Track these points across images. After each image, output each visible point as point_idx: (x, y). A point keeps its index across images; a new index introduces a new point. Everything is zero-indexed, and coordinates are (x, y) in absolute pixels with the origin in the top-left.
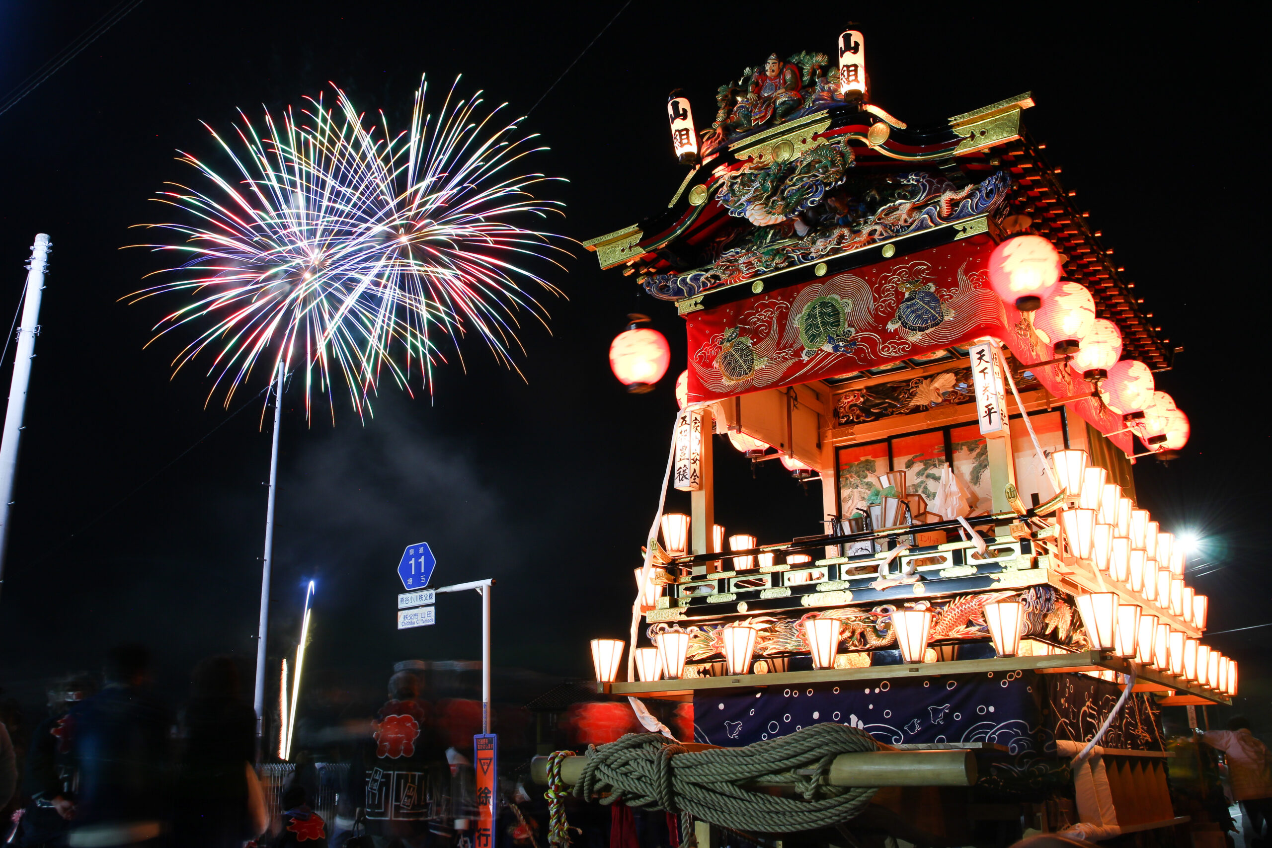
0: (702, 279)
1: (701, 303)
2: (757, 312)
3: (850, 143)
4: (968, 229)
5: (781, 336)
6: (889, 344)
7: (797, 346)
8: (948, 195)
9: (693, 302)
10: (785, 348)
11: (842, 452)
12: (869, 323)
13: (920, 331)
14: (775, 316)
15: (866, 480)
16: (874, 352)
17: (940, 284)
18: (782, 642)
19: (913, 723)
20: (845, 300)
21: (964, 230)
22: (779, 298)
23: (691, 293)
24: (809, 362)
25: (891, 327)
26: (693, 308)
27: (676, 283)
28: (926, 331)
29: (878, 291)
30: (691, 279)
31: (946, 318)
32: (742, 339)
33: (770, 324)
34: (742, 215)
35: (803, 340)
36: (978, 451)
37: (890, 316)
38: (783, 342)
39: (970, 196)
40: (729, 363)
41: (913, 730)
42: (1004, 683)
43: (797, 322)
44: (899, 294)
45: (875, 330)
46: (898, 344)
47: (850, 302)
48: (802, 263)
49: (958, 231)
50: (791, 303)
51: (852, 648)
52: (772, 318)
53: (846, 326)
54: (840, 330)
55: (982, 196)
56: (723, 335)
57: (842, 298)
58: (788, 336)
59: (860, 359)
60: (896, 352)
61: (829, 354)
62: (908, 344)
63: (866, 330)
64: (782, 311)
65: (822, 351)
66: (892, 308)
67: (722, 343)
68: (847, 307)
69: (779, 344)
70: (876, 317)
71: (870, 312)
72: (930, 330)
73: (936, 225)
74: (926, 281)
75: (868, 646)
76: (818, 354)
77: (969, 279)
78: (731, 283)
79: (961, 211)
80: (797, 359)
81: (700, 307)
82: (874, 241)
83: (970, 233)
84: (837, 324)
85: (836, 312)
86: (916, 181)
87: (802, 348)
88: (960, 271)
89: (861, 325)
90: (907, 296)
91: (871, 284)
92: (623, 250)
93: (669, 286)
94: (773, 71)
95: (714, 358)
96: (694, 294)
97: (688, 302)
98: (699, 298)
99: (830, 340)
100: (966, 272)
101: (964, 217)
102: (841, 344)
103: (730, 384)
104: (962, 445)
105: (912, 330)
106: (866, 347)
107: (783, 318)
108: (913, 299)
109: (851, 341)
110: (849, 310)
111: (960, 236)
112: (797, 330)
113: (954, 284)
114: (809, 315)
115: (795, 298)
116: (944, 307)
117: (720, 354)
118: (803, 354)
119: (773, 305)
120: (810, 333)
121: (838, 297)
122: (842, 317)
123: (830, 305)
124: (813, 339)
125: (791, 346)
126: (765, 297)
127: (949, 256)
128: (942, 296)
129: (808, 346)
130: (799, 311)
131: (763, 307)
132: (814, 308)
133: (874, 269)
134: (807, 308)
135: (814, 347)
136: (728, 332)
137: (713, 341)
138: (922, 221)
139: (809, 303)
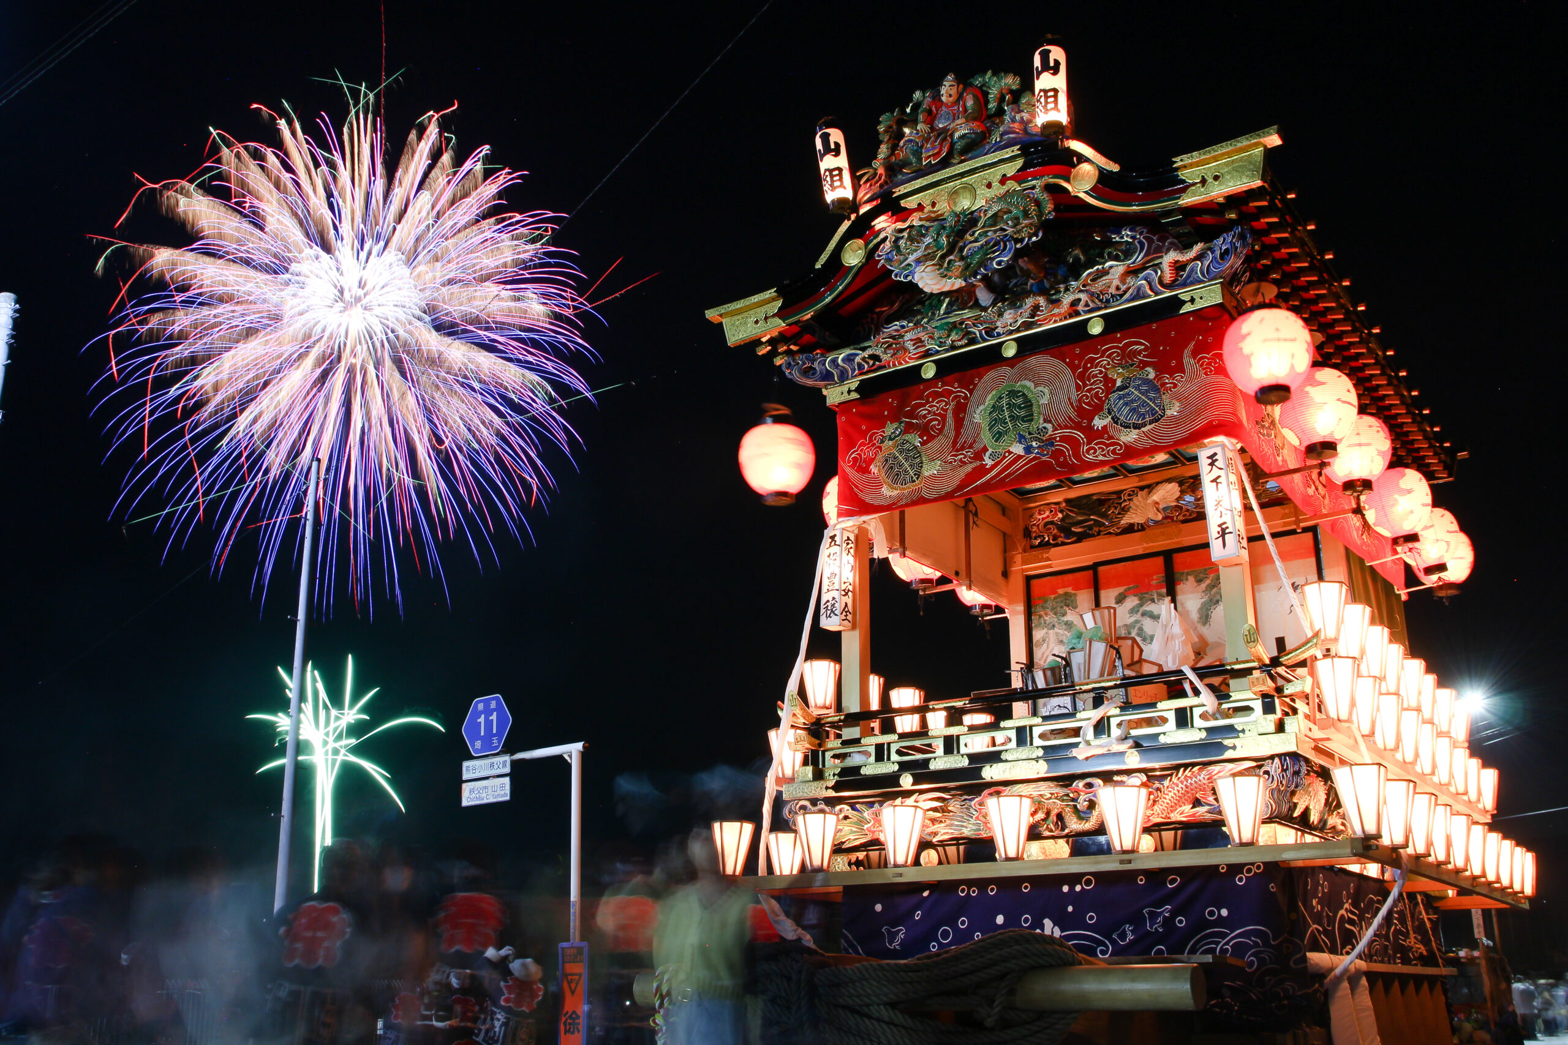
0: (858, 359)
1: (856, 390)
2: (928, 402)
3: (1048, 188)
4: (1197, 299)
5: (958, 433)
6: (1096, 444)
7: (978, 446)
8: (1172, 256)
9: (845, 388)
10: (963, 448)
11: (1034, 582)
12: (1070, 418)
13: (1135, 428)
14: (951, 407)
15: (1065, 619)
16: (1077, 455)
17: (1163, 368)
18: (957, 825)
19: (1124, 931)
20: (1040, 388)
21: (1192, 300)
22: (956, 385)
23: (843, 377)
24: (993, 467)
25: (1098, 423)
26: (846, 397)
27: (824, 364)
28: (1143, 429)
29: (1081, 377)
30: (843, 360)
31: (1169, 413)
32: (908, 437)
33: (944, 417)
34: (909, 278)
35: (986, 438)
36: (1208, 582)
37: (1097, 409)
38: (961, 441)
39: (1200, 257)
40: (892, 468)
41: (1123, 939)
42: (1241, 880)
43: (979, 416)
44: (1109, 382)
45: (1078, 426)
46: (1107, 445)
47: (1046, 390)
48: (985, 340)
49: (1184, 302)
50: (971, 392)
51: (1046, 833)
52: (946, 410)
53: (1041, 421)
54: (1034, 426)
55: (1214, 258)
56: (884, 432)
57: (1036, 386)
58: (967, 434)
59: (1059, 464)
60: (1104, 455)
61: (1019, 457)
62: (1119, 444)
63: (1066, 427)
64: (959, 402)
65: (1010, 453)
66: (1099, 399)
67: (882, 442)
68: (1043, 396)
69: (955, 443)
70: (1080, 411)
71: (1072, 404)
72: (1149, 427)
73: (1157, 294)
74: (1144, 365)
75: (1067, 831)
76: (1005, 457)
77: (1198, 362)
78: (894, 365)
79: (1189, 276)
80: (978, 463)
81: (855, 396)
82: (1078, 314)
83: (1199, 305)
84: (1029, 418)
85: (1028, 404)
86: (1131, 238)
87: (985, 449)
88: (1187, 352)
89: (1060, 420)
90: (1119, 383)
91: (1073, 368)
92: (757, 322)
93: (815, 369)
94: (950, 96)
95: (872, 460)
96: (847, 379)
97: (839, 389)
98: (854, 384)
99: (1021, 439)
100: (1194, 354)
101: (1192, 284)
102: (1034, 444)
103: (893, 494)
104: (1188, 574)
105: (1126, 427)
106: (1066, 448)
107: (961, 410)
108: (1127, 388)
109: (1046, 440)
110: (1044, 401)
111: (1187, 308)
112: (978, 426)
113: (1179, 369)
114: (994, 407)
115: (975, 385)
116: (1165, 398)
117: (879, 456)
118: (986, 457)
119: (948, 394)
120: (994, 430)
121: (1031, 384)
122: (1036, 410)
123: (1020, 395)
124: (998, 437)
125: (970, 446)
126: (938, 384)
127: (1172, 333)
128: (1163, 384)
129: (992, 447)
130: (982, 402)
131: (936, 396)
132: (1000, 397)
133: (1077, 349)
134: (991, 398)
135: (1001, 447)
136: (890, 428)
137: (871, 439)
138: (1139, 289)
139: (993, 393)
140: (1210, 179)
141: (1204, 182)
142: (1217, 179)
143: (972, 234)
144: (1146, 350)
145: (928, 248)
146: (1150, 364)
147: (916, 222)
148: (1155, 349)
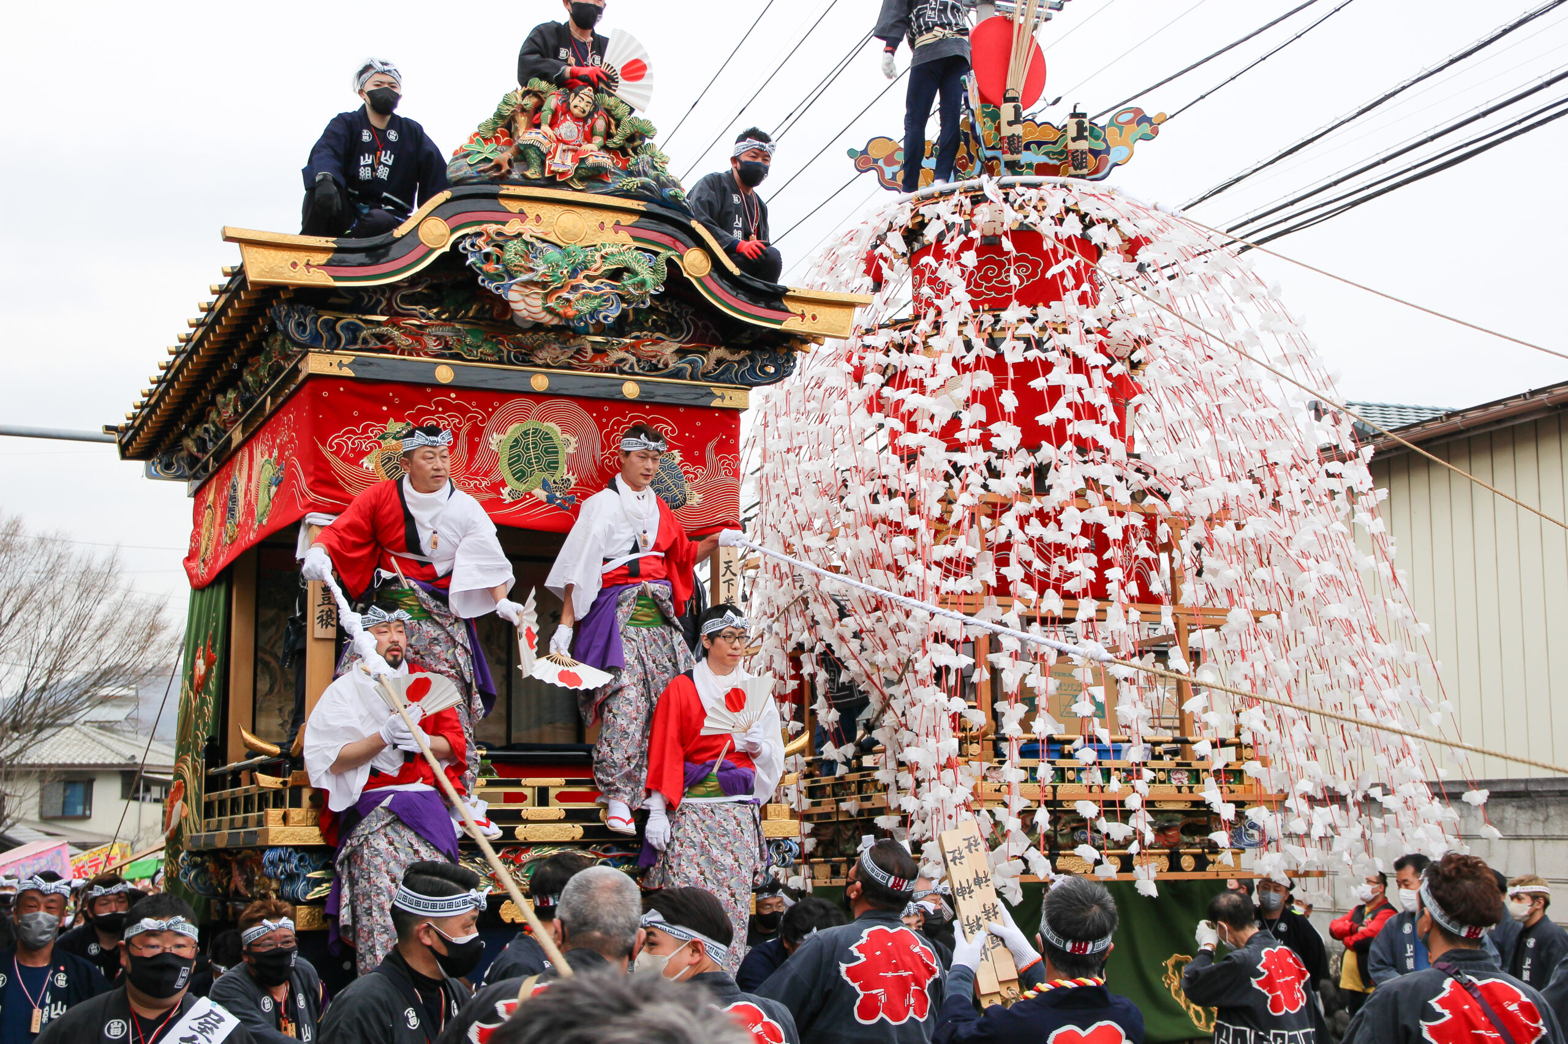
0: (361, 332)
1: (350, 366)
2: (436, 412)
4: (726, 399)
7: (495, 477)
8: (720, 351)
9: (335, 359)
10: (476, 473)
12: (592, 476)
14: (465, 426)
17: (688, 457)
20: (567, 436)
21: (722, 397)
22: (474, 403)
24: (511, 505)
26: (336, 372)
29: (607, 437)
30: (342, 327)
31: (688, 503)
34: (499, 290)
35: (504, 471)
38: (474, 467)
39: (741, 362)
43: (497, 441)
47: (573, 440)
48: (511, 363)
49: (715, 397)
50: (490, 415)
53: (564, 471)
54: (557, 477)
56: (384, 427)
58: (482, 459)
61: (541, 503)
63: (587, 484)
64: (475, 424)
65: (532, 496)
67: (383, 438)
68: (568, 444)
69: (468, 467)
70: (602, 471)
71: (595, 462)
73: (692, 379)
76: (525, 499)
77: (719, 460)
78: (402, 353)
80: (493, 495)
81: (349, 373)
82: (613, 370)
83: (727, 404)
84: (553, 466)
85: (551, 450)
86: (677, 314)
87: (503, 484)
88: (711, 445)
89: (583, 476)
91: (601, 426)
93: (307, 326)
95: (364, 454)
96: (337, 348)
97: (329, 359)
98: (347, 357)
99: (545, 485)
100: (718, 450)
101: (724, 382)
102: (556, 493)
107: (476, 432)
109: (568, 493)
110: (571, 450)
111: (716, 403)
112: (495, 457)
113: (701, 461)
114: (516, 440)
115: (495, 409)
116: (687, 487)
117: (376, 452)
118: (505, 492)
119: (463, 411)
120: (516, 467)
121: (558, 429)
122: (562, 458)
123: (547, 437)
124: (520, 476)
125: (486, 474)
126: (453, 395)
127: (698, 424)
128: (686, 472)
129: (512, 484)
130: (501, 430)
131: (447, 407)
132: (526, 433)
133: (606, 409)
134: (514, 430)
135: (522, 487)
136: (394, 426)
137: (365, 431)
138: (680, 370)
139: (516, 425)
140: (808, 316)
141: (803, 316)
142: (814, 318)
143: (587, 277)
144: (673, 431)
145: (544, 275)
146: (675, 447)
147: (526, 237)
148: (681, 433)
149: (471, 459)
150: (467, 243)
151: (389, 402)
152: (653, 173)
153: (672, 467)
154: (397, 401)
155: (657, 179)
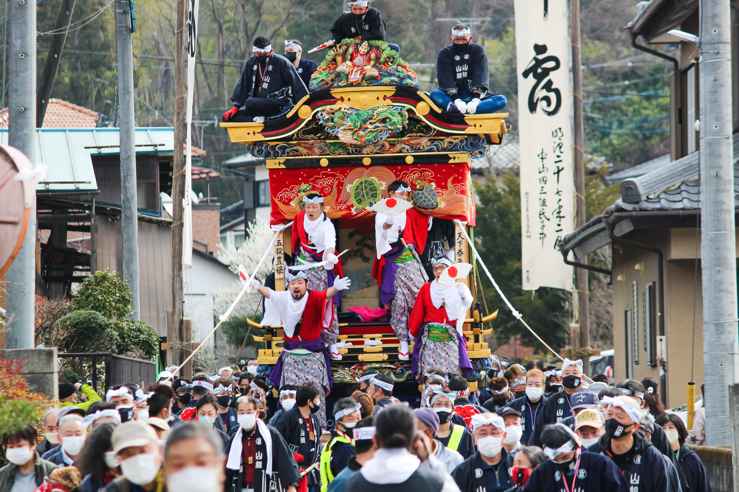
0: (286, 149)
1: (284, 163)
2: (322, 178)
4: (457, 158)
7: (349, 203)
9: (277, 161)
10: (340, 203)
13: (425, 210)
14: (335, 183)
17: (439, 185)
20: (381, 182)
21: (454, 158)
22: (338, 172)
23: (276, 155)
24: (356, 214)
26: (277, 167)
27: (268, 148)
28: (428, 210)
30: (278, 148)
31: (439, 206)
33: (332, 187)
34: (335, 133)
35: (353, 201)
38: (340, 199)
43: (349, 188)
47: (384, 184)
48: (354, 154)
49: (450, 158)
50: (346, 177)
52: (333, 184)
53: (380, 198)
54: (377, 201)
55: (466, 143)
56: (300, 187)
57: (379, 180)
58: (342, 197)
61: (370, 213)
64: (340, 182)
65: (365, 211)
67: (299, 192)
68: (382, 186)
69: (337, 200)
72: (431, 211)
73: (439, 152)
74: (430, 181)
76: (362, 212)
77: (454, 187)
78: (305, 155)
79: (454, 147)
80: (349, 211)
81: (283, 167)
82: (402, 152)
83: (457, 161)
84: (375, 196)
85: (374, 189)
87: (352, 206)
88: (450, 180)
90: (418, 187)
92: (248, 134)
93: (263, 150)
95: (291, 200)
96: (278, 156)
97: (273, 161)
98: (282, 159)
99: (371, 205)
100: (453, 182)
101: (455, 151)
107: (341, 185)
108: (422, 191)
110: (383, 189)
111: (451, 161)
112: (349, 194)
113: (445, 187)
114: (358, 186)
115: (348, 174)
116: (438, 199)
117: (296, 199)
118: (353, 209)
119: (334, 176)
120: (358, 198)
121: (376, 179)
122: (378, 192)
123: (371, 184)
124: (360, 202)
125: (345, 203)
126: (329, 170)
127: (444, 171)
128: (438, 193)
129: (356, 205)
130: (351, 183)
131: (327, 175)
132: (361, 183)
133: (399, 168)
134: (356, 182)
135: (361, 207)
136: (304, 186)
137: (292, 189)
138: (432, 149)
139: (358, 180)
140: (478, 125)
141: (475, 126)
142: (481, 126)
143: (370, 123)
144: (432, 175)
145: (350, 126)
146: (433, 181)
147: (343, 110)
148: (436, 175)
149: (338, 197)
150: (319, 114)
151: (302, 176)
152: (397, 74)
153: (431, 191)
154: (305, 175)
155: (399, 77)
